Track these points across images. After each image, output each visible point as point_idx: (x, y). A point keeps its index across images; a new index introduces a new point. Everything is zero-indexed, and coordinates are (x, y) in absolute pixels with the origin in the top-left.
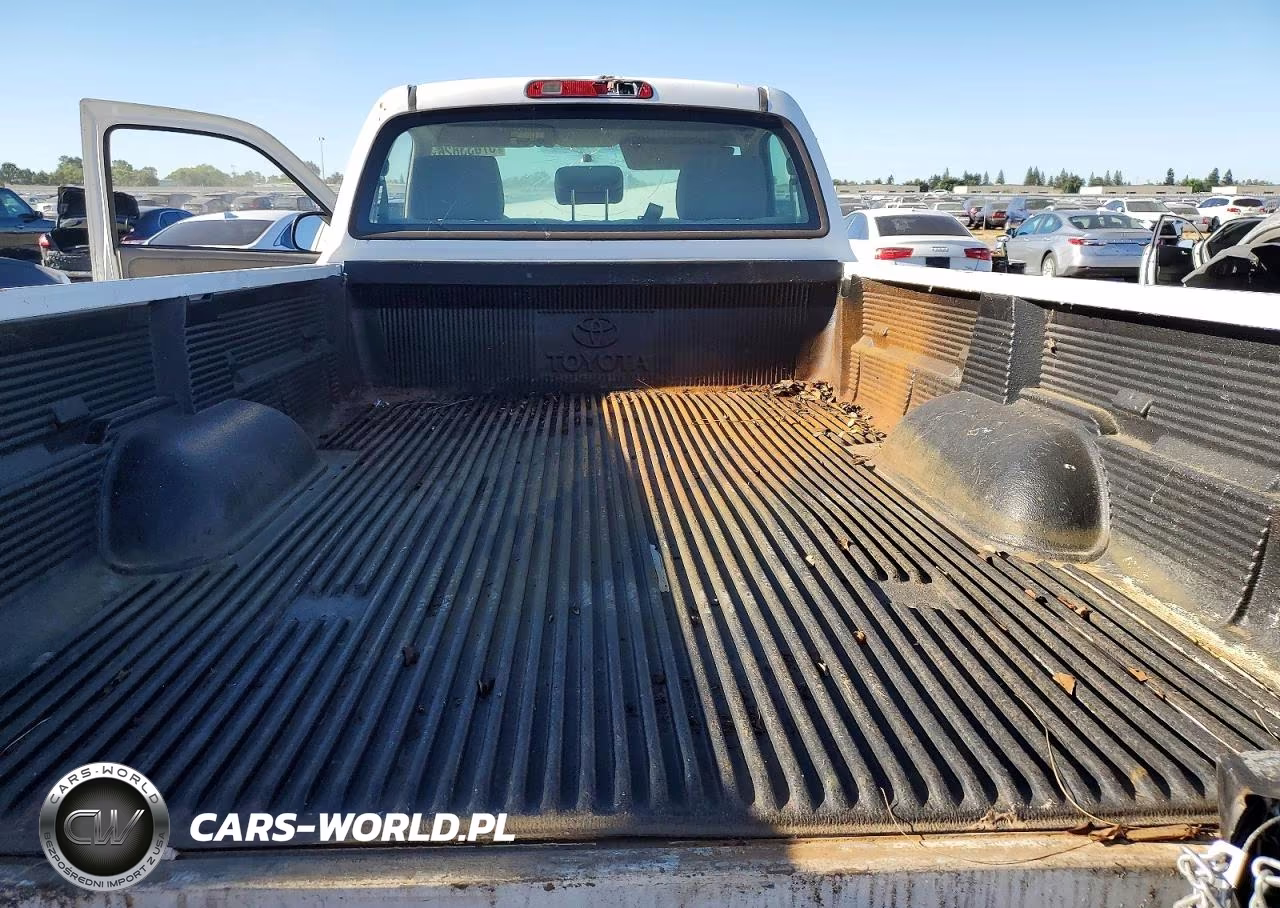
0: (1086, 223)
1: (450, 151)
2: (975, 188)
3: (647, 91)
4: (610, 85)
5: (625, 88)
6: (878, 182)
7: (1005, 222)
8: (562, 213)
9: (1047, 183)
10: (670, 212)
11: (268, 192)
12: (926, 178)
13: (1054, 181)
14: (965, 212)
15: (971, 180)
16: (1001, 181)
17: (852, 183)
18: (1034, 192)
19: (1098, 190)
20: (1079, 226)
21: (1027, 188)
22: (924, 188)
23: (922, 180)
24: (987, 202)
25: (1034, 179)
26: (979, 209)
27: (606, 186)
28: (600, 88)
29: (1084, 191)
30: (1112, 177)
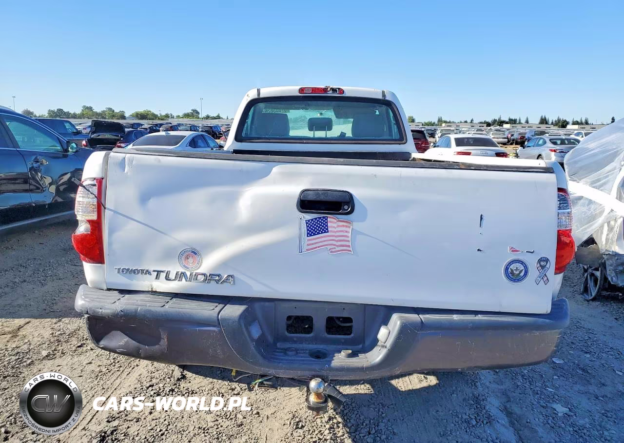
0: (559, 142)
1: (269, 111)
2: (514, 125)
3: (342, 91)
4: (329, 89)
5: (334, 90)
6: (466, 122)
7: (525, 141)
8: (310, 134)
9: (550, 122)
10: (349, 134)
11: (177, 123)
12: (490, 120)
13: (554, 122)
14: (505, 136)
15: (512, 122)
16: (527, 122)
17: (453, 122)
18: (543, 127)
19: (576, 127)
20: (555, 143)
21: (540, 126)
22: (489, 125)
23: (487, 121)
24: (517, 132)
25: (544, 121)
26: (512, 135)
27: (326, 125)
28: (325, 90)
29: (569, 127)
30: (584, 121)
